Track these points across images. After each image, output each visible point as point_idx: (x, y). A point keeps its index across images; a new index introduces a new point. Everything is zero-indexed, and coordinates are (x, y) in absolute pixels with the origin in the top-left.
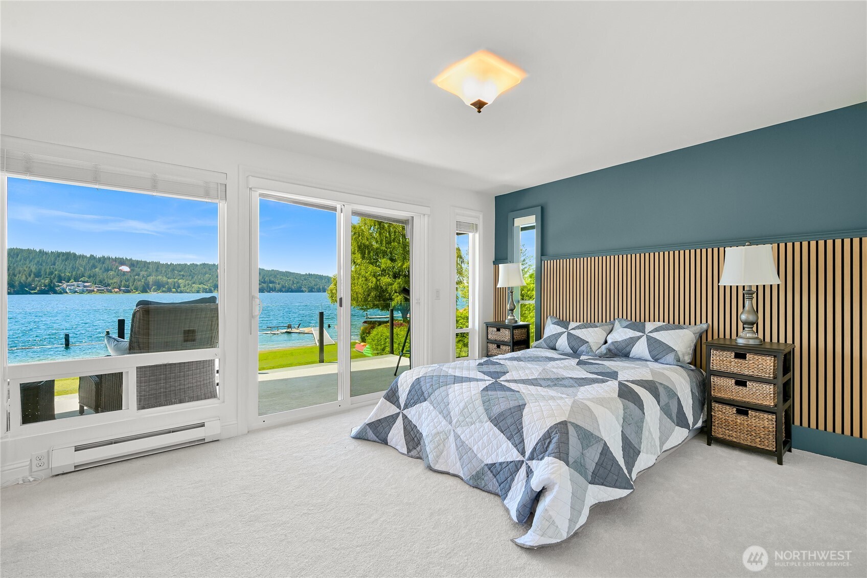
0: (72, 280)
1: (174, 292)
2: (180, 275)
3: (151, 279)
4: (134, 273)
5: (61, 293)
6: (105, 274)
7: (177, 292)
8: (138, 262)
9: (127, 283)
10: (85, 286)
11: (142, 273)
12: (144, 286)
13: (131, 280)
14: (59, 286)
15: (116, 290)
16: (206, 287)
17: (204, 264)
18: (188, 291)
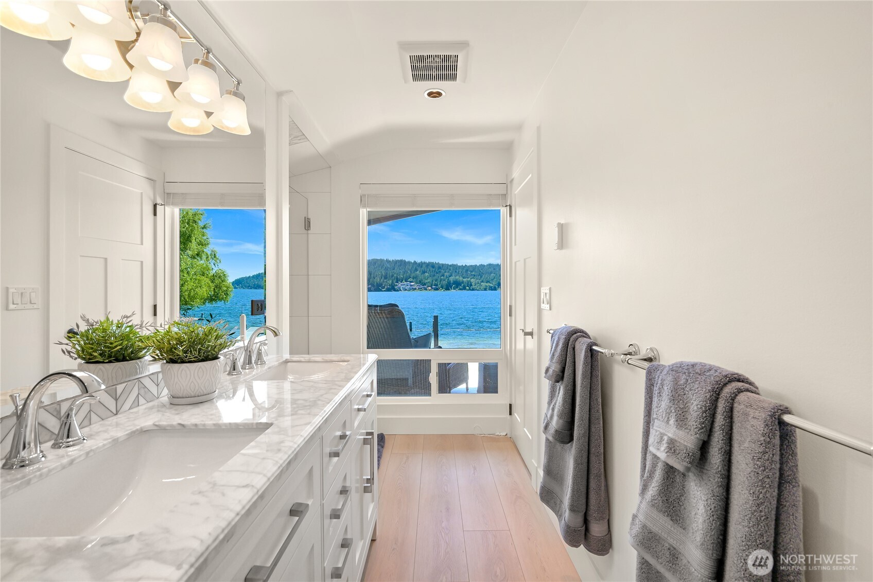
0: (404, 281)
1: (468, 290)
2: (472, 275)
3: (452, 279)
4: (441, 274)
5: (398, 291)
6: (422, 275)
7: (470, 289)
8: (443, 265)
9: (436, 282)
10: (411, 285)
11: (446, 274)
12: (447, 285)
13: (439, 280)
14: (397, 285)
15: (430, 288)
16: (492, 285)
17: (490, 265)
18: (478, 288)
